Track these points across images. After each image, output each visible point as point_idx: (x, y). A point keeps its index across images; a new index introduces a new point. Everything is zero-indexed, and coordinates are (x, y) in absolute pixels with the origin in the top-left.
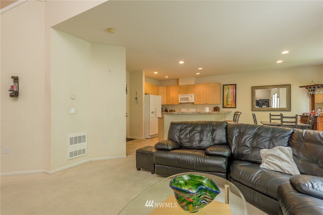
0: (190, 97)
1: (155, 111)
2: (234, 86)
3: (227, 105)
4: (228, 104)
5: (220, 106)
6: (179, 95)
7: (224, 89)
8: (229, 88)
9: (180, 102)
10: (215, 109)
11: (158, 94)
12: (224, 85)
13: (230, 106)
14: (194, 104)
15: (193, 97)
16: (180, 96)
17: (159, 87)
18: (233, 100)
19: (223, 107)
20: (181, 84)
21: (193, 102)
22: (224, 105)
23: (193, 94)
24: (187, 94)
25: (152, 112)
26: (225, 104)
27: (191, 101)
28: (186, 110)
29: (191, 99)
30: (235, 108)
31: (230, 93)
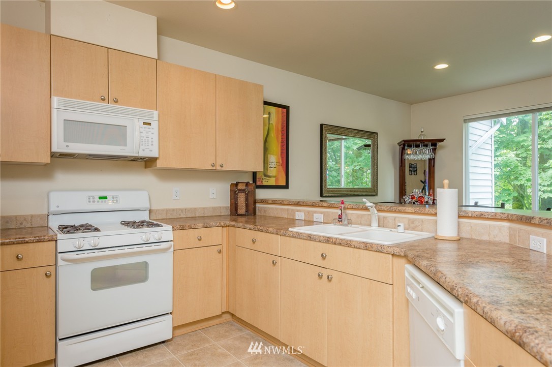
2: (282, 113)
3: (265, 175)
4: (268, 173)
6: (56, 101)
8: (272, 115)
14: (158, 164)
16: (64, 109)
18: (281, 162)
19: (256, 186)
21: (156, 156)
22: (258, 177)
24: (110, 101)
27: (144, 150)
28: (91, 200)
29: (144, 139)
30: (286, 187)
31: (273, 135)
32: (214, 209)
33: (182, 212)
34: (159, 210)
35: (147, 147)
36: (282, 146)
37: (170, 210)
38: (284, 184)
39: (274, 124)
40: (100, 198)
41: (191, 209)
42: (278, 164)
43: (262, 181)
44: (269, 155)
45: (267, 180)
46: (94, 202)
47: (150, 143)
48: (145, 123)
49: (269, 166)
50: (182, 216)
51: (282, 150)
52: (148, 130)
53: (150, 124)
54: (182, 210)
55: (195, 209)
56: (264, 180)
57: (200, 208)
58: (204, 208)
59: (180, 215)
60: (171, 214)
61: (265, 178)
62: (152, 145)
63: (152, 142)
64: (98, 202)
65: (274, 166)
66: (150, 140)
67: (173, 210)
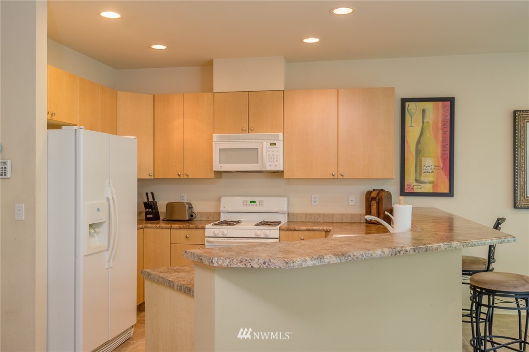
0: (266, 144)
1: (105, 219)
2: (444, 107)
3: (417, 181)
4: (423, 179)
5: (393, 188)
6: (215, 137)
7: (407, 116)
8: (427, 112)
9: (217, 166)
10: (374, 199)
11: (111, 126)
12: (404, 101)
13: (428, 188)
14: (285, 176)
15: (280, 145)
16: (219, 142)
17: (120, 94)
18: (441, 165)
19: (403, 193)
20: (221, 84)
21: (282, 169)
22: (406, 183)
23: (281, 134)
24: (250, 130)
25: (91, 226)
26: (410, 179)
27: (270, 165)
28: (245, 203)
29: (270, 156)
30: (450, 194)
31: (429, 134)
32: (352, 215)
33: (320, 216)
34: (299, 214)
35: (273, 163)
36: (443, 146)
37: (308, 214)
38: (447, 191)
39: (431, 122)
40: (251, 202)
41: (328, 214)
42: (437, 168)
43: (413, 188)
44: (423, 159)
45: (420, 187)
46: (246, 205)
47: (275, 159)
48: (271, 144)
49: (423, 171)
50: (320, 220)
51: (443, 150)
52: (273, 149)
53: (275, 144)
54: (319, 215)
55: (333, 214)
56: (416, 187)
57: (338, 214)
58: (342, 214)
59: (318, 219)
60: (309, 218)
61: (418, 184)
62: (277, 161)
63: (277, 158)
64: (249, 205)
65: (432, 171)
66: (275, 157)
67: (312, 214)
